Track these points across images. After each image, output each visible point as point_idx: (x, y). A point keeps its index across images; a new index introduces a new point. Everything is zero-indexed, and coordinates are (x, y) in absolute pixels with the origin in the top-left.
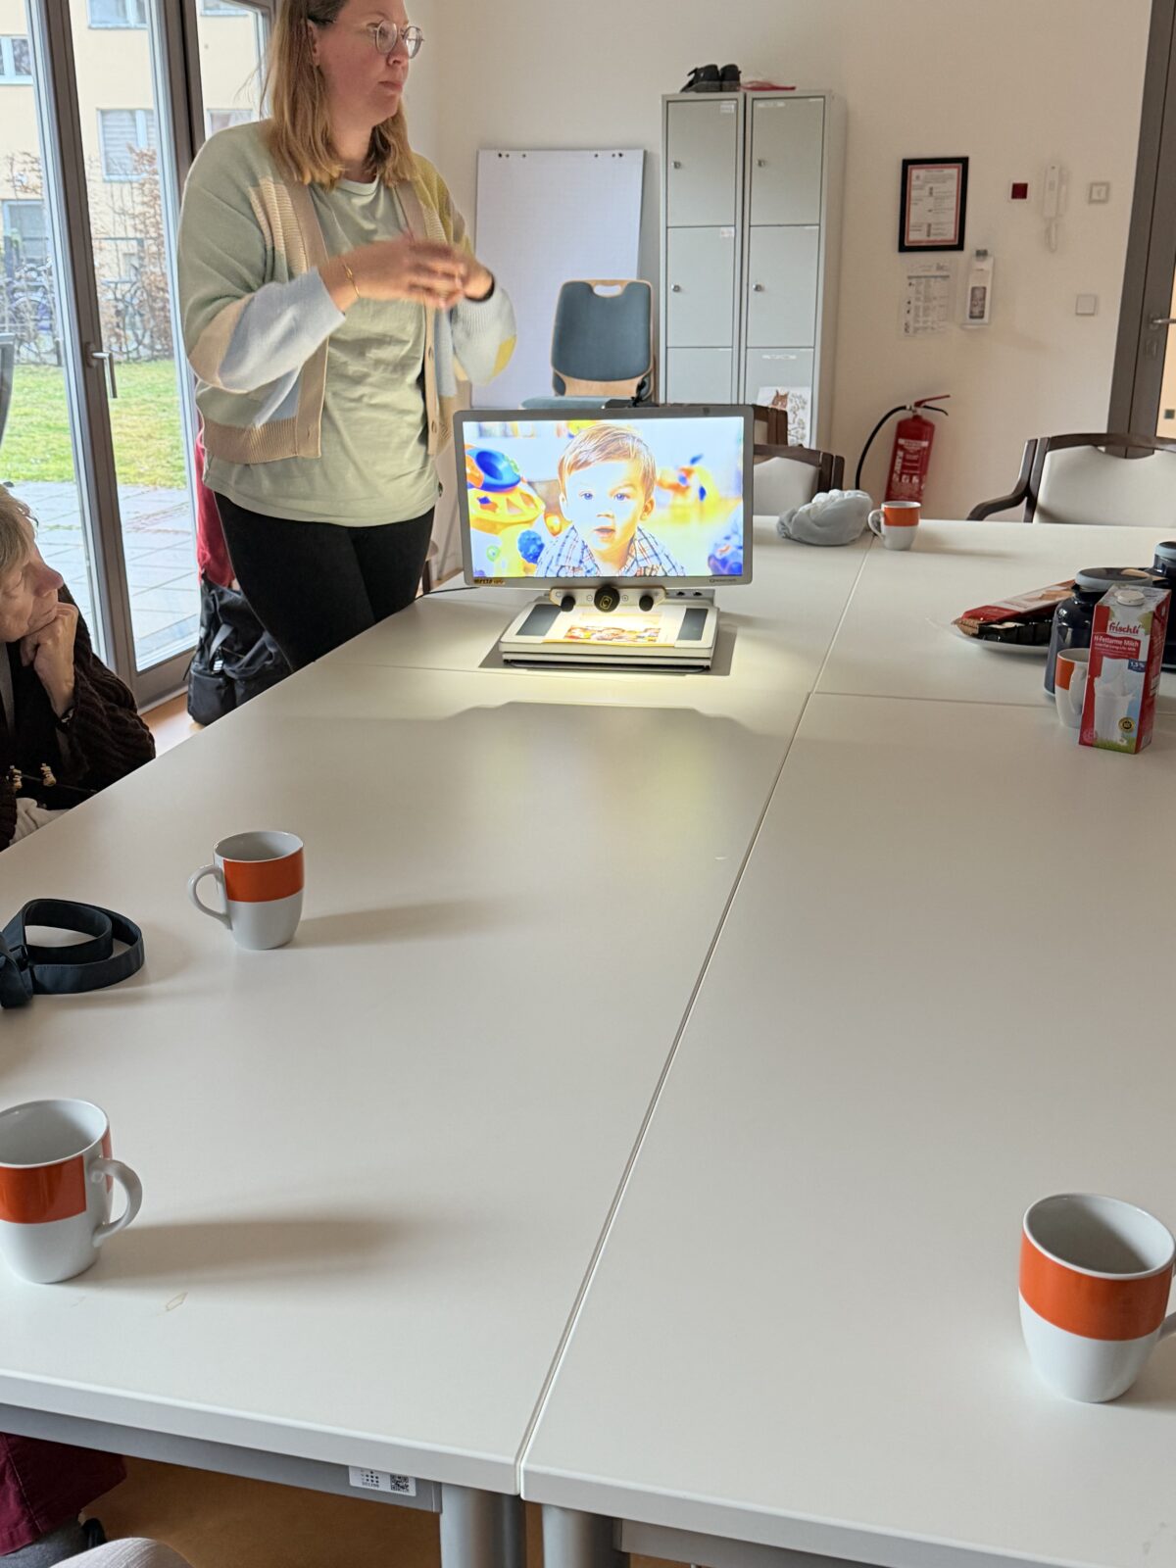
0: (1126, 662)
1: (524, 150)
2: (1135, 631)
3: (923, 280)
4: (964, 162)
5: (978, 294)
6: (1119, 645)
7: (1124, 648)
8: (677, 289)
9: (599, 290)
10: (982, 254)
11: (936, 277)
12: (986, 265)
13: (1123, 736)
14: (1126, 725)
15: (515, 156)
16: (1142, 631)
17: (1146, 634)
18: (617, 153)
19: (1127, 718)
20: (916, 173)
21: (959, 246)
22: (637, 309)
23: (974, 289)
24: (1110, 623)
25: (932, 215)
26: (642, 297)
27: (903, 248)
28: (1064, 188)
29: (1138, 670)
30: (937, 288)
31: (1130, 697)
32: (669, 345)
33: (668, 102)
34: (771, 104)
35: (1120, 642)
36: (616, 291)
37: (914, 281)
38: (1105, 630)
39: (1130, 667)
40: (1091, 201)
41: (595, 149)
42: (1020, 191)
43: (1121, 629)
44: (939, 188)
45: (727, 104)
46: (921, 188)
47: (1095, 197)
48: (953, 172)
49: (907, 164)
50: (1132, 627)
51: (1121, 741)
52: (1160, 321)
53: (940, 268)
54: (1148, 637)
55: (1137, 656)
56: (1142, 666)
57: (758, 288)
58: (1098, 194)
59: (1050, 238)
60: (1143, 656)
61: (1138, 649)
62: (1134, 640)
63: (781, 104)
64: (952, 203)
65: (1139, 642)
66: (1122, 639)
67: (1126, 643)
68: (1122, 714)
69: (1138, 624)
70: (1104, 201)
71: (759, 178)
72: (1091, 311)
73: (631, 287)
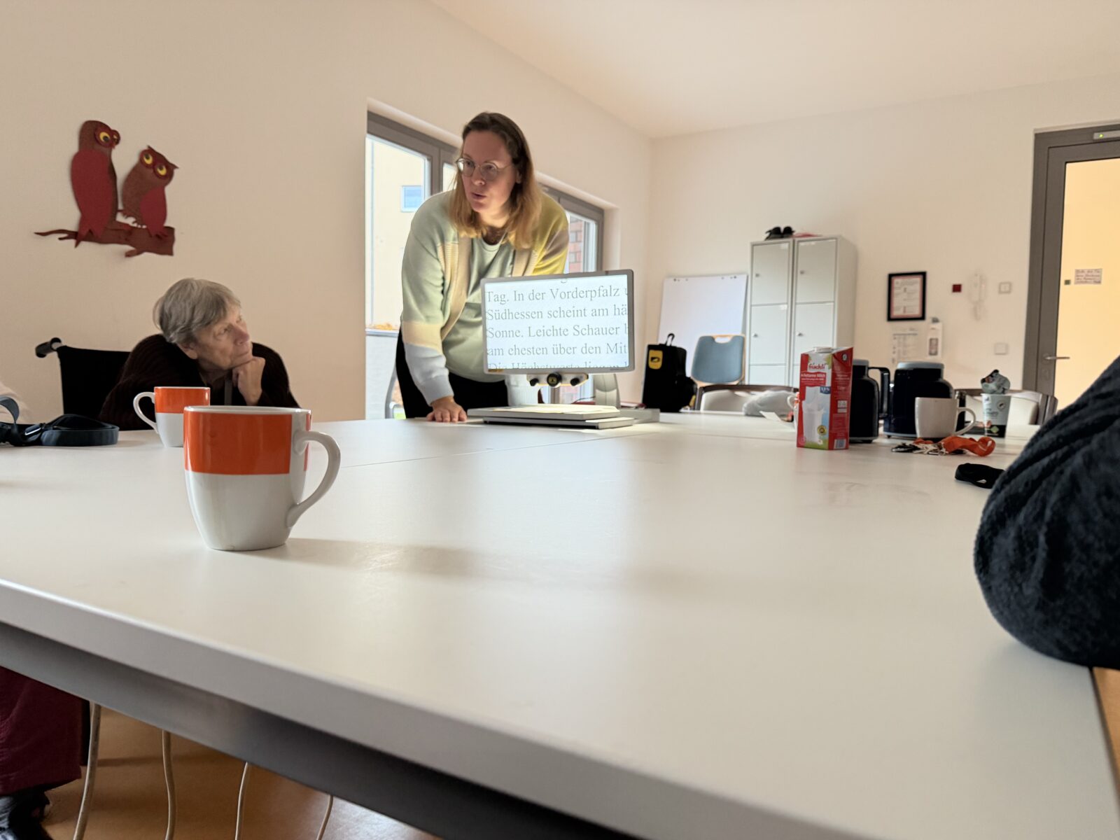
0: (818, 388)
1: (687, 277)
2: (823, 367)
3: (902, 336)
4: (923, 274)
5: (934, 342)
6: (813, 378)
7: (817, 379)
8: (756, 336)
9: (718, 340)
10: (935, 321)
11: (909, 334)
12: (936, 326)
13: (820, 438)
14: (822, 430)
15: (682, 280)
16: (827, 367)
17: (829, 368)
18: (733, 276)
19: (822, 426)
20: (896, 281)
21: (923, 318)
22: (737, 349)
23: (931, 340)
24: (809, 364)
25: (906, 301)
26: (740, 342)
27: (890, 319)
28: (983, 286)
29: (826, 393)
30: (910, 340)
31: (823, 411)
32: (751, 363)
33: (753, 245)
34: (807, 243)
35: (815, 376)
36: (727, 340)
37: (896, 336)
38: (806, 370)
39: (821, 392)
40: (1000, 292)
41: (723, 276)
42: (957, 288)
43: (815, 367)
44: (910, 288)
45: (784, 245)
46: (899, 288)
47: (1003, 290)
48: (918, 279)
49: (891, 276)
50: (821, 365)
51: (820, 441)
52: (1049, 358)
53: (912, 329)
54: (830, 370)
55: (825, 384)
56: (828, 389)
57: (800, 335)
58: (1005, 289)
59: (977, 311)
60: (828, 383)
61: (825, 378)
62: (823, 373)
63: (813, 243)
64: (918, 295)
65: (825, 374)
66: (816, 373)
67: (819, 375)
68: (818, 423)
69: (824, 362)
70: (1009, 292)
71: (801, 279)
72: (1004, 352)
73: (735, 338)
